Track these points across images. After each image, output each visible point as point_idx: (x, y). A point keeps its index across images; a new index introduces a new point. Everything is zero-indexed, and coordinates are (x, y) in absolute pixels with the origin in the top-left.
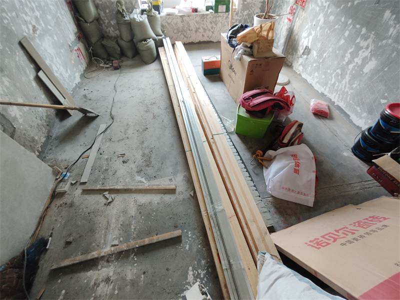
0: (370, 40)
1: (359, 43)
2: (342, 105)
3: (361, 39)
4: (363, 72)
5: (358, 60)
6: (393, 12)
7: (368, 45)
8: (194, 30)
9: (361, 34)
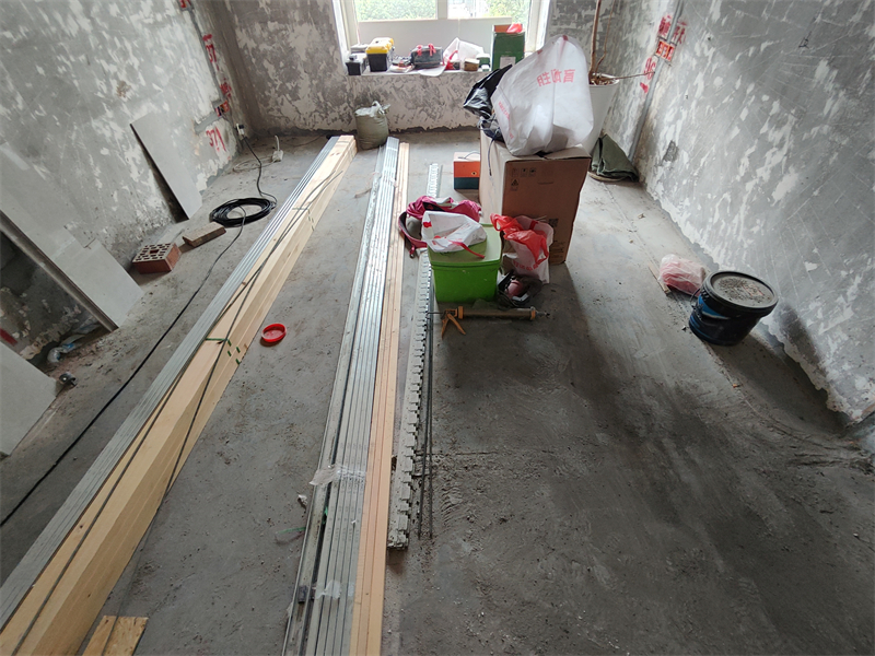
0: (787, 128)
1: (766, 134)
3: (770, 127)
4: (771, 198)
5: (763, 173)
6: (832, 65)
7: (783, 138)
9: (771, 114)
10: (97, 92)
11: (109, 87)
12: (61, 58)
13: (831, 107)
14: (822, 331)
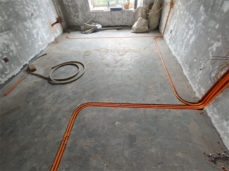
1: (189, 26)
3: (191, 24)
4: (189, 43)
7: (193, 27)
8: (117, 19)
9: (191, 20)
10: (26, 15)
11: (29, 14)
12: (16, 7)
14: (196, 77)
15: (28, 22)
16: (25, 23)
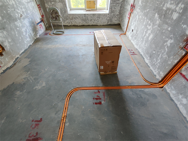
0: (151, 26)
1: (148, 27)
2: (142, 54)
3: (148, 26)
4: (148, 39)
5: (147, 35)
6: (158, 14)
7: (150, 28)
8: (90, 20)
9: (149, 23)
10: (16, 16)
11: (18, 15)
12: (9, 9)
13: (158, 22)
14: (156, 64)
15: (18, 22)
16: (16, 23)
